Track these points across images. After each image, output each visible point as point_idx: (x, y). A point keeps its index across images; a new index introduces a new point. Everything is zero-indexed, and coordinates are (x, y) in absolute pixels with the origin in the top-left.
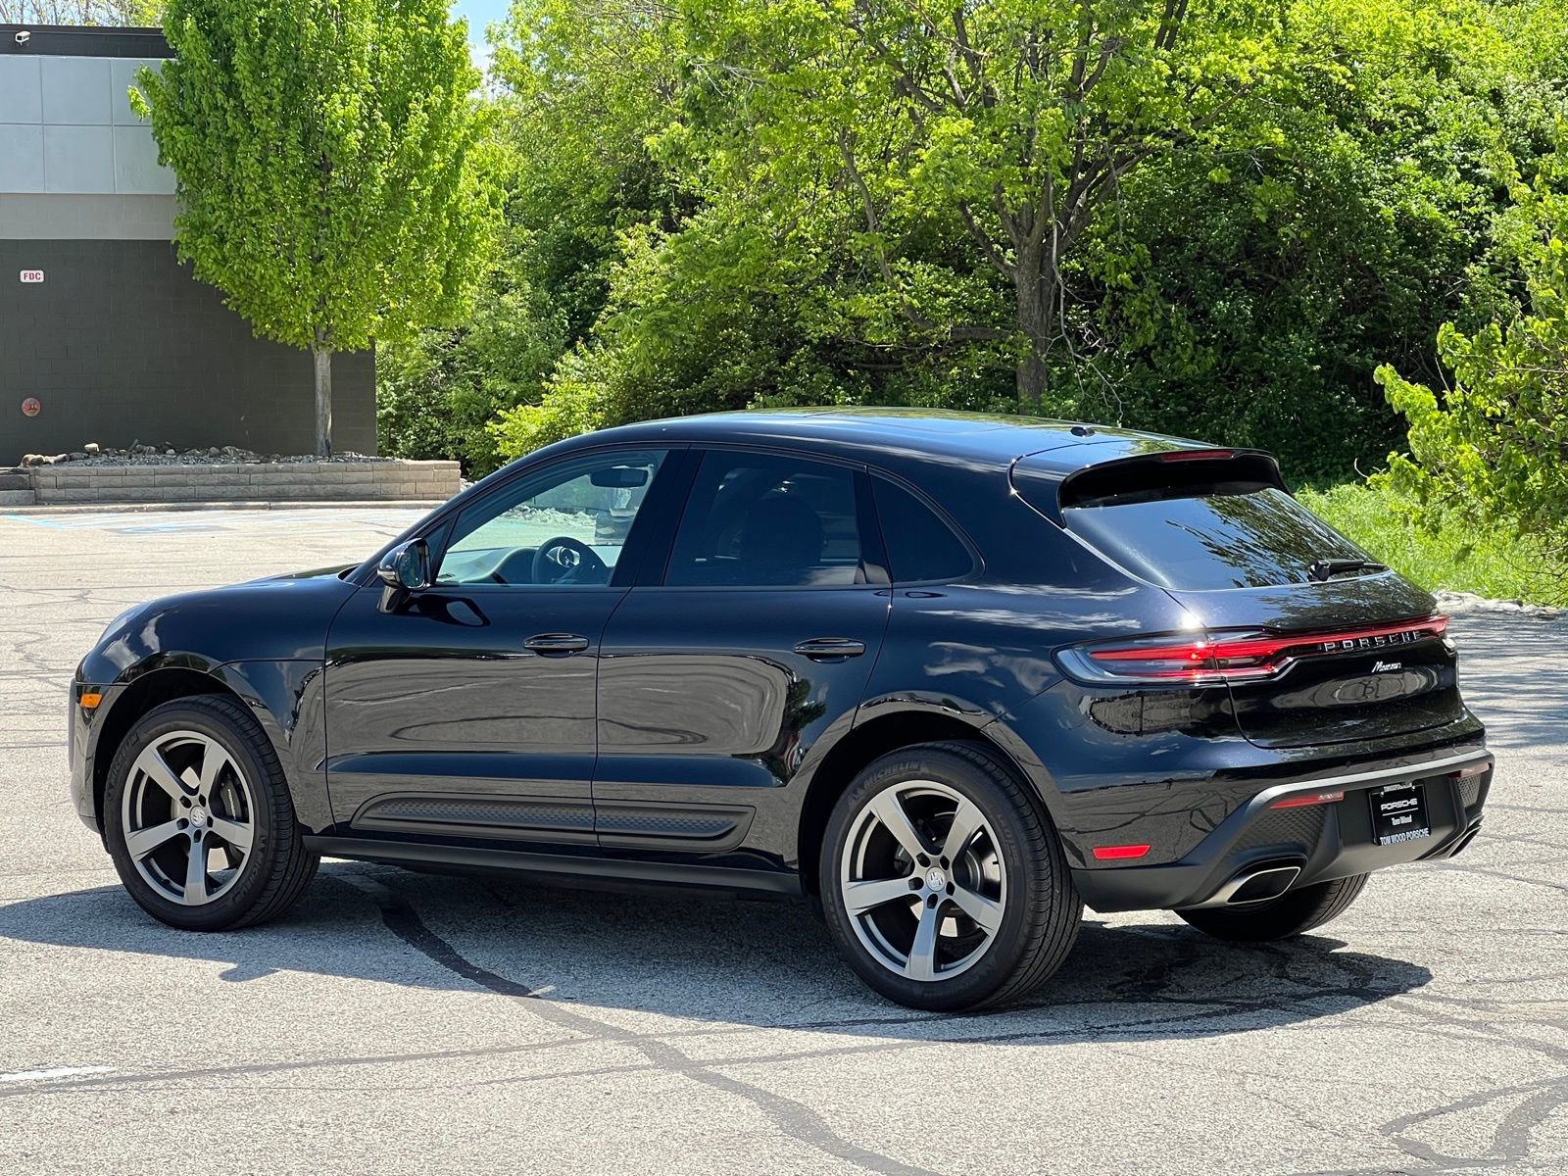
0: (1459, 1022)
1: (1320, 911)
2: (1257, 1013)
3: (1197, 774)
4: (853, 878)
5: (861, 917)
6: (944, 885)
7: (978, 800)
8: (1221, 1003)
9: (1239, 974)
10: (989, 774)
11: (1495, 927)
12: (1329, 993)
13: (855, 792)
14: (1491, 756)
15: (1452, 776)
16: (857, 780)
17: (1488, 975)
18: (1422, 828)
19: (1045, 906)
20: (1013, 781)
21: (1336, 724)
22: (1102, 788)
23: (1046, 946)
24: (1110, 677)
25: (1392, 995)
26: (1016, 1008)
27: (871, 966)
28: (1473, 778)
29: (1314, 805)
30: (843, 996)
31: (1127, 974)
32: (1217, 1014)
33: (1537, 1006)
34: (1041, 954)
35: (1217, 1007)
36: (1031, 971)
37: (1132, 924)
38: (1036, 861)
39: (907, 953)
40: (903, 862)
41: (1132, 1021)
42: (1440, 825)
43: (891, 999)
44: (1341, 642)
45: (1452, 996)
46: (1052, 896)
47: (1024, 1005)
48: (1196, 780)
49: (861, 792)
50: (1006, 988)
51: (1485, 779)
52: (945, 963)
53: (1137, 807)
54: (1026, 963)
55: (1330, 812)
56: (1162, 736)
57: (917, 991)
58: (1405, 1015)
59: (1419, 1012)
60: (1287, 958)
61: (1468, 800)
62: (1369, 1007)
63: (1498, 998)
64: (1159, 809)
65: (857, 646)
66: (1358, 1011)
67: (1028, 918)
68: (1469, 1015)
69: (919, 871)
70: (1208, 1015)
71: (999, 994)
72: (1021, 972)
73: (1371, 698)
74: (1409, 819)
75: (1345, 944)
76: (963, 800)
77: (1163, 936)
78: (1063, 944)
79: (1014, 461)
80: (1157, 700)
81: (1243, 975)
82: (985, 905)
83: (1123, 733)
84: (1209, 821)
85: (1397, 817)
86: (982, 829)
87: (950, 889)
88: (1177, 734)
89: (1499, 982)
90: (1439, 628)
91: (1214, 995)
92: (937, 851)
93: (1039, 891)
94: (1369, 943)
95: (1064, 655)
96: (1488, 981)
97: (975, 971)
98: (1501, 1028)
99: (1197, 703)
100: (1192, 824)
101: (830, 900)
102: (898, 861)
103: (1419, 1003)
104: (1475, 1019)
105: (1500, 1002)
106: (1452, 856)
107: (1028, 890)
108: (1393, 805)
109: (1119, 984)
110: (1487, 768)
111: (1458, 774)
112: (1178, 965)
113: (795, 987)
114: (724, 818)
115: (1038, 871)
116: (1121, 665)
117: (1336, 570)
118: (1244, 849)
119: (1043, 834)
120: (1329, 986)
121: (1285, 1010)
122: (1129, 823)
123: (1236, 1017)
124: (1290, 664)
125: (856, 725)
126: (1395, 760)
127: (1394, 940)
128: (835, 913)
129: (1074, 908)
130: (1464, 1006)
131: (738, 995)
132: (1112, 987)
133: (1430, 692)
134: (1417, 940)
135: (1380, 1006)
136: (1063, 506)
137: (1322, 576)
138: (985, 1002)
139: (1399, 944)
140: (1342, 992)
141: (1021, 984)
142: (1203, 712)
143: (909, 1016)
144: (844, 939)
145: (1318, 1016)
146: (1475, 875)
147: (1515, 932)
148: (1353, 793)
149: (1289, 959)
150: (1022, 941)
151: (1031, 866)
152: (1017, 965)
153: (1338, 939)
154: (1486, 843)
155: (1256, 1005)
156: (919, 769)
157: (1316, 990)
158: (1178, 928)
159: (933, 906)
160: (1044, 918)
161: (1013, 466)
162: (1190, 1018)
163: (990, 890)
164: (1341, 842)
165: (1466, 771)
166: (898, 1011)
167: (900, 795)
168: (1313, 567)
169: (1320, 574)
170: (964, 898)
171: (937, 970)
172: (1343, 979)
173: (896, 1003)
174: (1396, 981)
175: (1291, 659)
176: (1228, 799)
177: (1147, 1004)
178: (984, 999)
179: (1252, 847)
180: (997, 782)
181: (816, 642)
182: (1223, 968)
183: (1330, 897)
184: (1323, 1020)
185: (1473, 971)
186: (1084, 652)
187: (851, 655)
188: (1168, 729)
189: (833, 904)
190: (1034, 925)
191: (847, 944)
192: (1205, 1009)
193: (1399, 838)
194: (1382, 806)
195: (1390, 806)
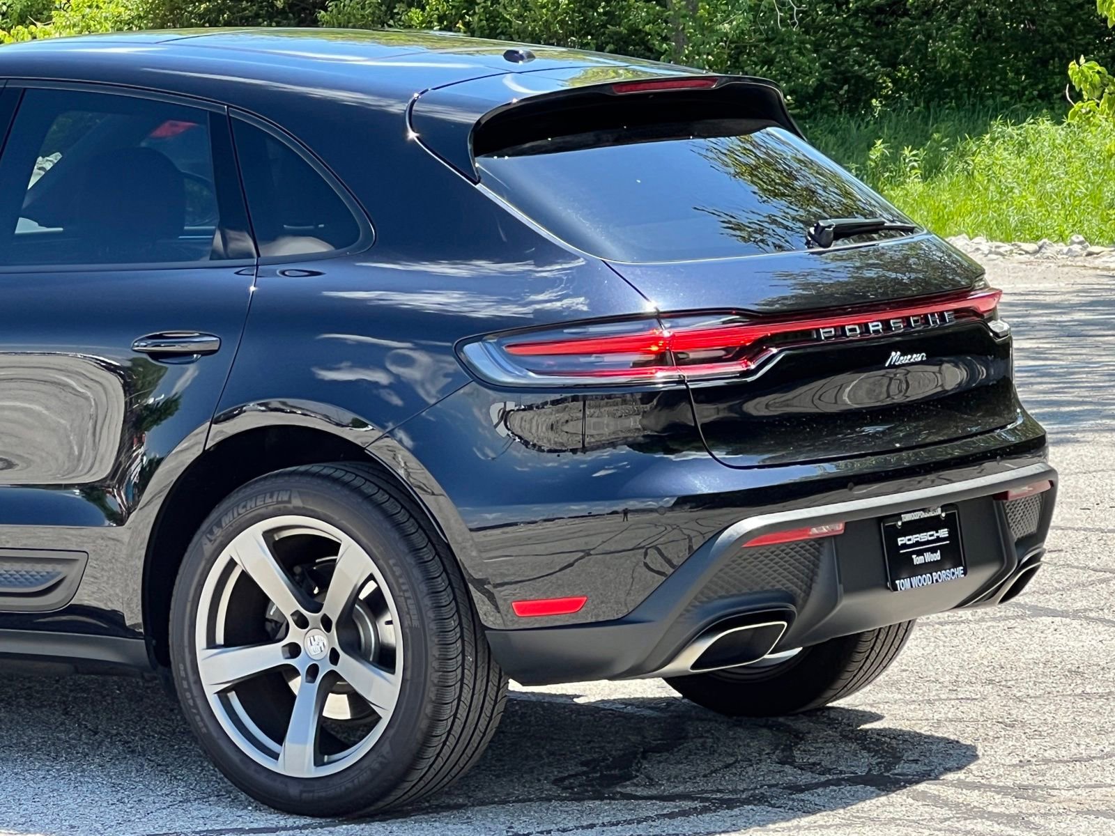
0: (991, 816)
1: (847, 676)
2: (736, 811)
3: (652, 504)
4: (211, 644)
5: (222, 695)
6: (327, 652)
7: (364, 540)
8: (694, 799)
9: (731, 760)
10: (378, 506)
11: (1079, 691)
12: (838, 783)
13: (211, 532)
14: (1051, 472)
15: (997, 499)
16: (214, 516)
17: (1050, 754)
18: (955, 566)
19: (453, 678)
20: (411, 516)
21: (854, 431)
22: (546, 520)
23: (457, 729)
24: (534, 379)
25: (917, 782)
26: (426, 811)
27: (236, 758)
28: (1027, 502)
29: (806, 541)
30: (204, 799)
31: (583, 764)
32: (684, 813)
33: (1099, 792)
34: (452, 740)
35: (687, 805)
36: (440, 761)
37: (612, 698)
38: (441, 620)
39: (280, 740)
40: (276, 622)
41: (571, 825)
42: (979, 562)
43: (263, 803)
44: (843, 328)
45: (994, 782)
46: (463, 665)
47: (438, 806)
48: (651, 511)
49: (218, 532)
50: (407, 785)
51: (1047, 502)
52: (329, 754)
53: (581, 543)
54: (431, 753)
55: (826, 551)
56: (606, 454)
57: (294, 791)
58: (927, 809)
59: (946, 804)
60: (799, 737)
61: (1021, 527)
62: (883, 799)
63: (1051, 784)
64: (607, 547)
65: (211, 342)
66: (867, 805)
67: (432, 694)
68: (1011, 805)
69: (294, 634)
70: (671, 816)
71: (399, 793)
72: (424, 765)
73: (898, 399)
74: (937, 556)
75: (879, 718)
76: (346, 541)
77: (647, 713)
78: (482, 727)
79: (416, 95)
80: (599, 406)
81: (736, 761)
82: (378, 678)
83: (555, 451)
84: (669, 562)
85: (920, 553)
86: (371, 577)
87: (334, 657)
88: (625, 450)
89: (1060, 761)
90: (983, 307)
91: (690, 787)
92: (317, 608)
93: (444, 659)
94: (911, 715)
95: (473, 351)
96: (1046, 761)
97: (365, 763)
98: (1042, 822)
99: (653, 409)
100: (646, 565)
101: (183, 674)
102: (271, 621)
103: (949, 793)
104: (1013, 811)
105: (1052, 788)
106: (1003, 601)
107: (430, 658)
108: (914, 538)
109: (570, 776)
110: (1048, 487)
111: (1005, 495)
112: (657, 750)
113: (147, 787)
114: (49, 568)
115: (443, 632)
116: (550, 361)
117: (842, 233)
118: (710, 600)
119: (450, 584)
120: (841, 772)
121: (773, 806)
122: (571, 565)
123: (707, 817)
124: (773, 356)
125: (210, 444)
126: (929, 477)
127: (944, 711)
128: (190, 690)
129: (494, 678)
130: (1006, 794)
131: (70, 800)
132: (558, 782)
133: (976, 388)
134: (973, 710)
135: (898, 797)
136: (477, 153)
137: (823, 241)
138: (381, 804)
139: (950, 715)
140: (855, 780)
141: (425, 780)
142: (657, 421)
143: (282, 823)
144: (201, 724)
145: (813, 812)
146: (1075, 623)
147: (1101, 697)
148: (855, 524)
149: (802, 739)
150: (423, 724)
151: (433, 626)
152: (418, 756)
153: (874, 710)
154: (1102, 581)
155: (738, 800)
156: (289, 502)
157: (823, 779)
158: (670, 702)
159: (313, 681)
160: (452, 694)
161: (414, 101)
162: (646, 819)
163: (384, 659)
164: (840, 588)
165: (1013, 492)
166: (269, 817)
167: (268, 535)
168: (812, 230)
169: (821, 239)
170: (352, 669)
171: (318, 762)
172: (863, 763)
173: (270, 806)
174: (930, 763)
175: (774, 351)
176: (692, 534)
177: (598, 802)
178: (378, 800)
179: (721, 597)
180: (389, 517)
181: (160, 337)
182: (712, 753)
183: (858, 657)
184: (819, 818)
185: (1032, 748)
186: (499, 344)
187: (205, 353)
188: (613, 445)
189: (187, 678)
190: (439, 704)
191: (204, 730)
192: (670, 807)
193: (922, 581)
194: (899, 539)
195: (909, 540)
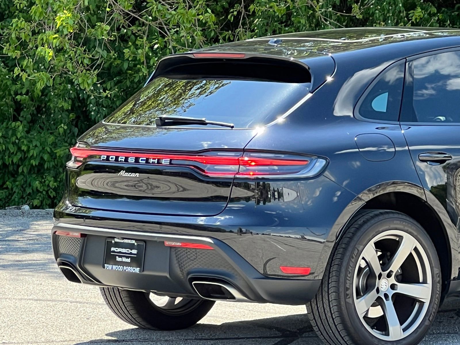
18: (136, 267)
74: (129, 260)
193: (118, 268)
194: (112, 248)
195: (117, 250)
